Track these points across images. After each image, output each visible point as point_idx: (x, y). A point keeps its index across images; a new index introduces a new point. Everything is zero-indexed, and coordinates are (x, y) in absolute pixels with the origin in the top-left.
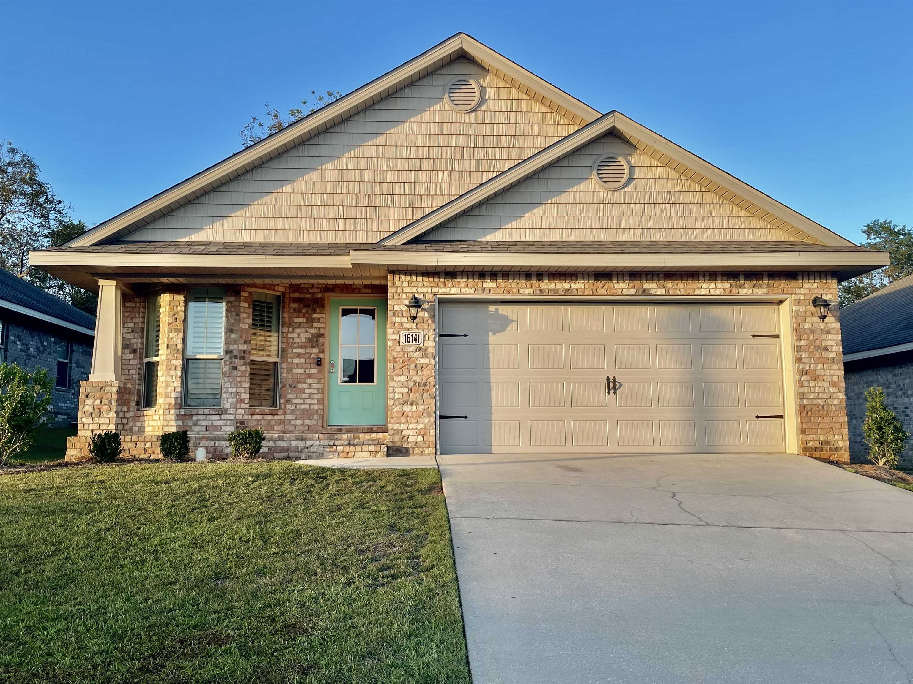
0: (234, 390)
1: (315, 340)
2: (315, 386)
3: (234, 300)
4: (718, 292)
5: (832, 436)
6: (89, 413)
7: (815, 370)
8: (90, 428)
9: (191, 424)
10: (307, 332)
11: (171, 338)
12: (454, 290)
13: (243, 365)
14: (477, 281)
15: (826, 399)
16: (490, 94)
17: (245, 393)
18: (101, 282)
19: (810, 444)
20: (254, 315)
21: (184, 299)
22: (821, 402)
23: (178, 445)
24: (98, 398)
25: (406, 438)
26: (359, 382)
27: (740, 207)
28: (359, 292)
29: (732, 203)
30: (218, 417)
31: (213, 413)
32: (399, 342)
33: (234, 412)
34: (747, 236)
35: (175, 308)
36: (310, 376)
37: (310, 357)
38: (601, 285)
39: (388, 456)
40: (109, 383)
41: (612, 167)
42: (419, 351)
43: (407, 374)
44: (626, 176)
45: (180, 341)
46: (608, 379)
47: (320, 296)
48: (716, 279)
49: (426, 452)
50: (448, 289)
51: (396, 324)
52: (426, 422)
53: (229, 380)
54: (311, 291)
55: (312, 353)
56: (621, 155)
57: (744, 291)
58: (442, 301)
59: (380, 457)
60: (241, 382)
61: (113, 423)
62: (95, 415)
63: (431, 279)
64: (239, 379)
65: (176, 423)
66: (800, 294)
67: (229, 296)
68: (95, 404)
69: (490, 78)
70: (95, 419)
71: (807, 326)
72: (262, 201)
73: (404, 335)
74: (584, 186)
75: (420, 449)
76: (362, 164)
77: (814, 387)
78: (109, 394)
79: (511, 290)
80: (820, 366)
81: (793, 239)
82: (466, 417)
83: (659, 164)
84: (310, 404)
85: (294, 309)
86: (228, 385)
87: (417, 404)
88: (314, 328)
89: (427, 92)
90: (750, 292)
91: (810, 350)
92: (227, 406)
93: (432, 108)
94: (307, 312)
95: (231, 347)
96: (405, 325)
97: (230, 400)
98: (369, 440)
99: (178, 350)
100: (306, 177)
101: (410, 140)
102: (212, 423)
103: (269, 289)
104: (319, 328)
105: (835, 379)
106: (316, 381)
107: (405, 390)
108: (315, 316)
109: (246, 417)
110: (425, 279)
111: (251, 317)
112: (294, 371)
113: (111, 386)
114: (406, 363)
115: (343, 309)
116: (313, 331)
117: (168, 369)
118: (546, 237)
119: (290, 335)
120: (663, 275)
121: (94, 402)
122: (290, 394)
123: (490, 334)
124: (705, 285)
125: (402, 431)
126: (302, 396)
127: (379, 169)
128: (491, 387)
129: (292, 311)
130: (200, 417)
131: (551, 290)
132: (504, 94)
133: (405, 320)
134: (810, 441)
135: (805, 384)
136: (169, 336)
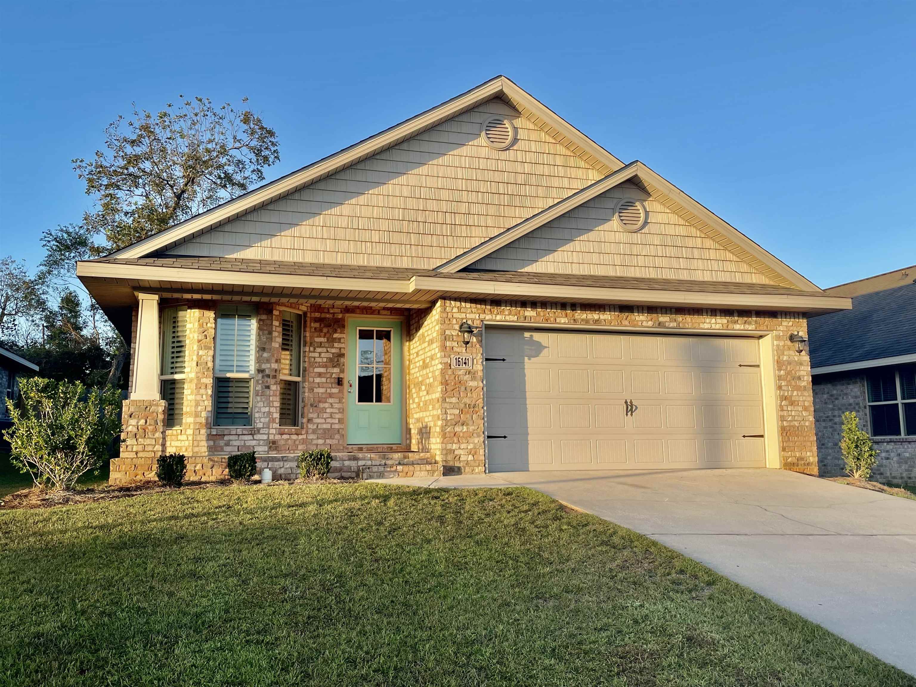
0: (267, 409)
1: (336, 360)
2: (336, 406)
3: (266, 318)
4: (718, 326)
5: (805, 453)
6: (133, 433)
7: (791, 396)
8: (134, 450)
9: (223, 445)
10: (328, 352)
11: (201, 356)
12: (499, 317)
13: (275, 384)
14: (519, 309)
15: (800, 421)
16: (522, 134)
17: (276, 412)
18: (141, 296)
19: (789, 460)
20: (283, 334)
21: (214, 316)
22: (796, 424)
23: (249, 466)
24: (142, 418)
25: (458, 457)
26: (376, 402)
27: (732, 253)
28: (379, 313)
29: (726, 249)
30: (250, 437)
31: (246, 432)
32: (450, 365)
33: (267, 432)
34: (738, 279)
35: (205, 324)
36: (331, 395)
37: (331, 377)
38: (624, 317)
39: (444, 474)
40: (155, 403)
41: (631, 210)
42: (469, 374)
43: (458, 396)
44: (642, 219)
45: (210, 359)
46: (626, 402)
47: (340, 316)
48: (716, 316)
49: (477, 471)
50: (494, 316)
51: (448, 348)
52: (476, 442)
53: (261, 399)
54: (331, 311)
55: (333, 373)
56: (638, 200)
57: (737, 327)
58: (489, 327)
59: (437, 476)
60: (273, 401)
61: (158, 444)
62: (140, 436)
63: (479, 306)
64: (271, 399)
65: (207, 443)
66: (780, 330)
67: (261, 314)
68: (139, 424)
69: (521, 119)
70: (140, 440)
71: (785, 358)
72: (310, 221)
73: (455, 358)
74: (607, 226)
75: (471, 468)
76: (406, 192)
77: (791, 411)
78: (155, 414)
79: (549, 319)
80: (795, 393)
81: (772, 283)
82: (505, 437)
83: (668, 211)
84: (332, 424)
85: (315, 329)
86: (261, 404)
87: (467, 425)
88: (335, 348)
89: (466, 128)
90: (742, 328)
91: (788, 379)
92: (260, 425)
93: (470, 143)
94: (328, 332)
95: (264, 366)
96: (455, 349)
97: (262, 420)
98: (419, 459)
99: (208, 368)
100: (353, 201)
101: (450, 172)
102: (244, 443)
103: (294, 308)
104: (340, 349)
105: (807, 404)
106: (337, 400)
107: (457, 412)
108: (336, 336)
109: (278, 437)
110: (473, 305)
111: (281, 336)
112: (316, 390)
113: (157, 405)
114: (457, 386)
115: (359, 330)
116: (333, 350)
117: (198, 388)
118: (577, 270)
119: (312, 355)
120: (674, 310)
121: (137, 423)
122: (311, 413)
123: (526, 358)
124: (708, 320)
125: (454, 451)
126: (323, 416)
127: (422, 197)
128: (527, 408)
129: (313, 330)
130: (231, 437)
131: (583, 320)
132: (534, 136)
133: (455, 344)
134: (789, 457)
135: (785, 408)
136: (198, 353)
